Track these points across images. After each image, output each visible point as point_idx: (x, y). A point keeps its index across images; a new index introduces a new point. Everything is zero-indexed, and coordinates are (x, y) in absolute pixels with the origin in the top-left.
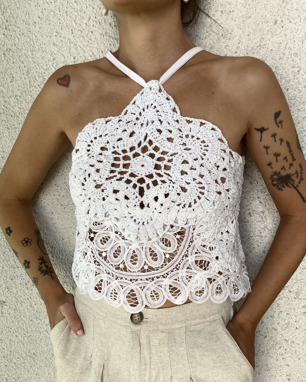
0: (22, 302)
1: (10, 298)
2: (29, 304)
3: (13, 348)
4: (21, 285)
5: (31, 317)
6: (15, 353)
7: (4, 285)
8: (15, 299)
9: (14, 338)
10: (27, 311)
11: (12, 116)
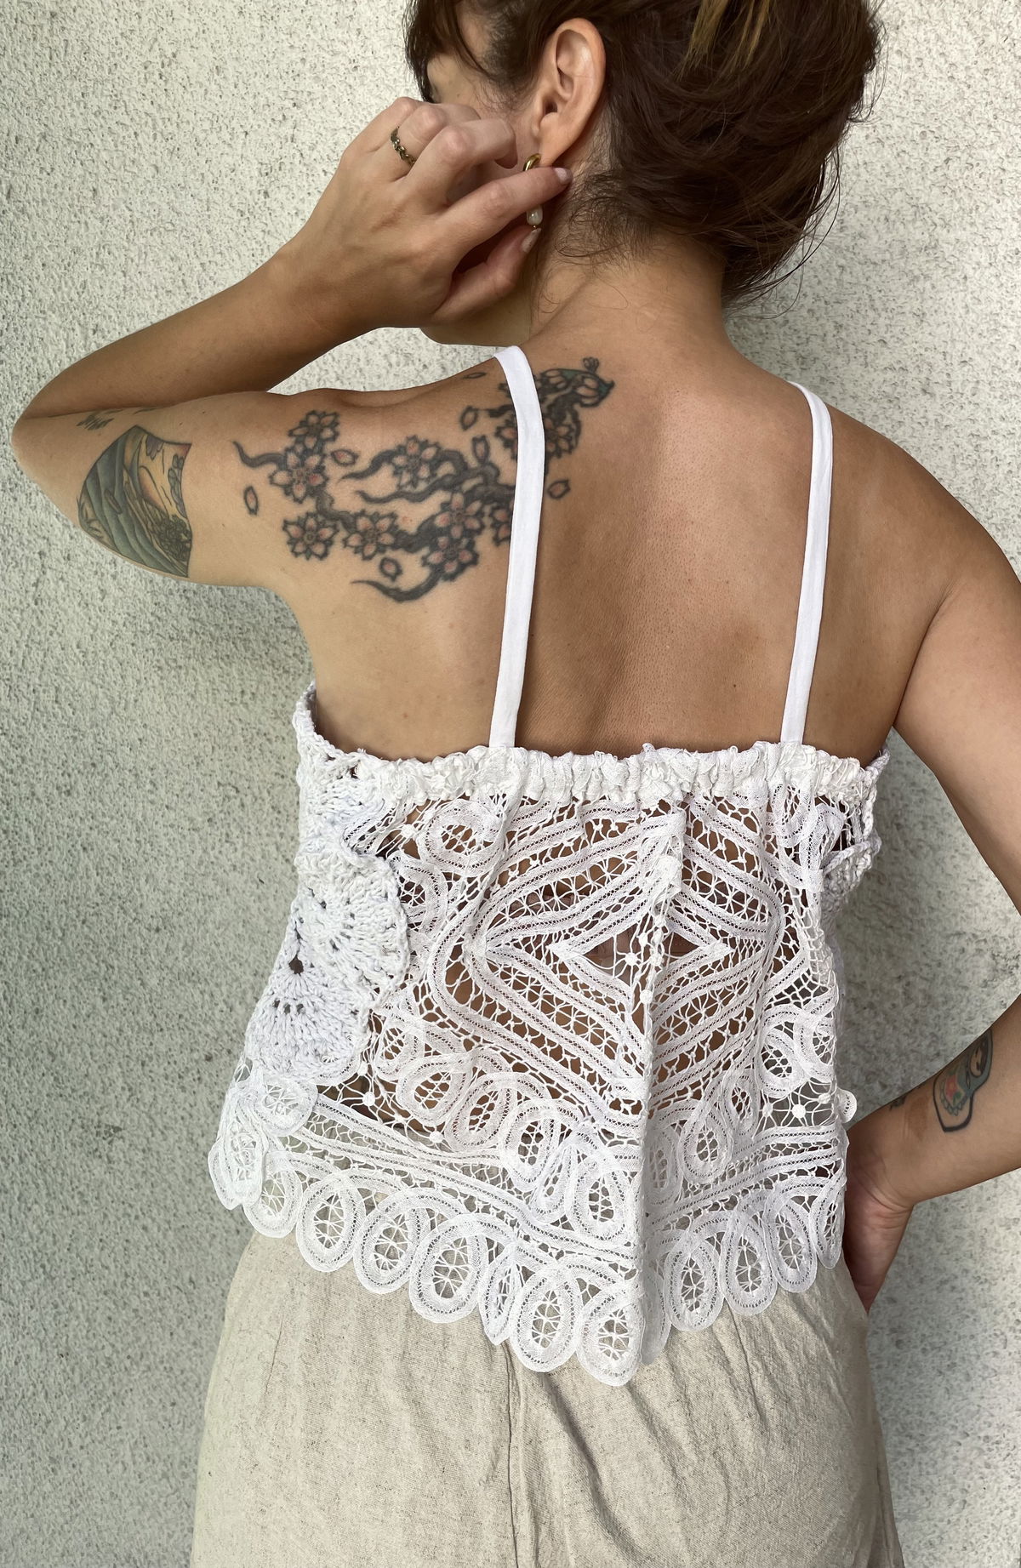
0: (165, 1127)
1: (136, 1117)
2: (185, 1133)
3: (133, 1265)
4: (167, 1078)
5: (188, 1170)
6: (137, 1280)
7: (121, 1080)
8: (148, 1120)
9: (136, 1235)
10: (178, 1153)
11: (172, 639)
